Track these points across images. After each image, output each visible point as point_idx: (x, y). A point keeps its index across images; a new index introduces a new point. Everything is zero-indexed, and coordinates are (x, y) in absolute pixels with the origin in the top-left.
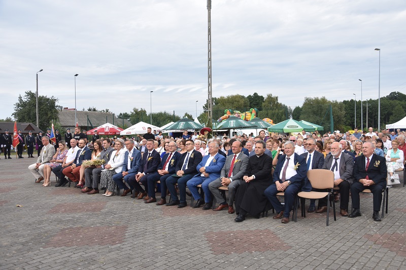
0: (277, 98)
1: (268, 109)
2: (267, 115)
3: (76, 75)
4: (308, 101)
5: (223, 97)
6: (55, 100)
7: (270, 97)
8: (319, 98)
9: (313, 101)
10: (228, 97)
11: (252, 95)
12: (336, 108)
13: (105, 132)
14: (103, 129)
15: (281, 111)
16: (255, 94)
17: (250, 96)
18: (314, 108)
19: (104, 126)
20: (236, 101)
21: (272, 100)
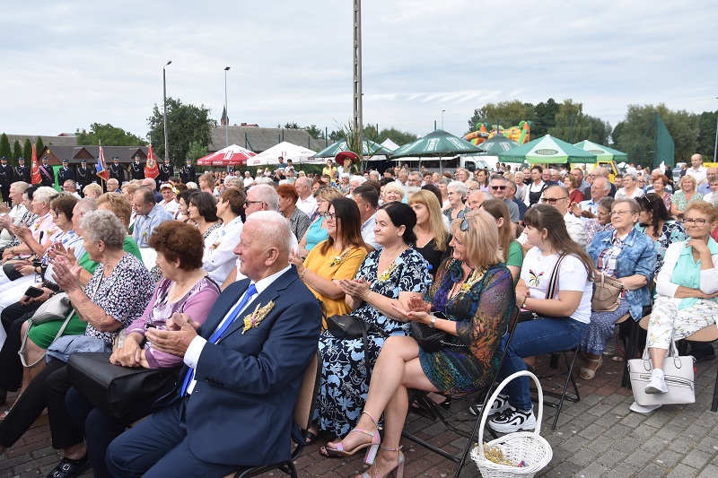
0: (580, 105)
1: (565, 124)
2: (563, 134)
3: (227, 69)
4: (634, 111)
6: (207, 110)
7: (568, 104)
8: (655, 106)
9: (642, 111)
10: (500, 105)
11: (545, 102)
12: (683, 123)
13: (224, 161)
14: (223, 155)
15: (586, 128)
16: (551, 101)
17: (541, 104)
18: (644, 124)
19: (225, 151)
20: (512, 111)
21: (572, 110)
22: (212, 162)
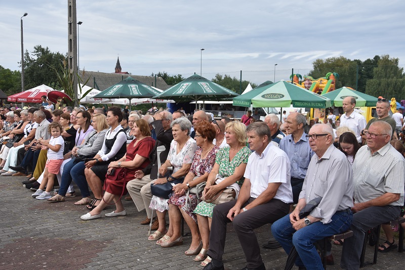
5: (321, 61)
7: (386, 59)
16: (377, 57)
17: (369, 60)
21: (389, 64)
22: (17, 98)
